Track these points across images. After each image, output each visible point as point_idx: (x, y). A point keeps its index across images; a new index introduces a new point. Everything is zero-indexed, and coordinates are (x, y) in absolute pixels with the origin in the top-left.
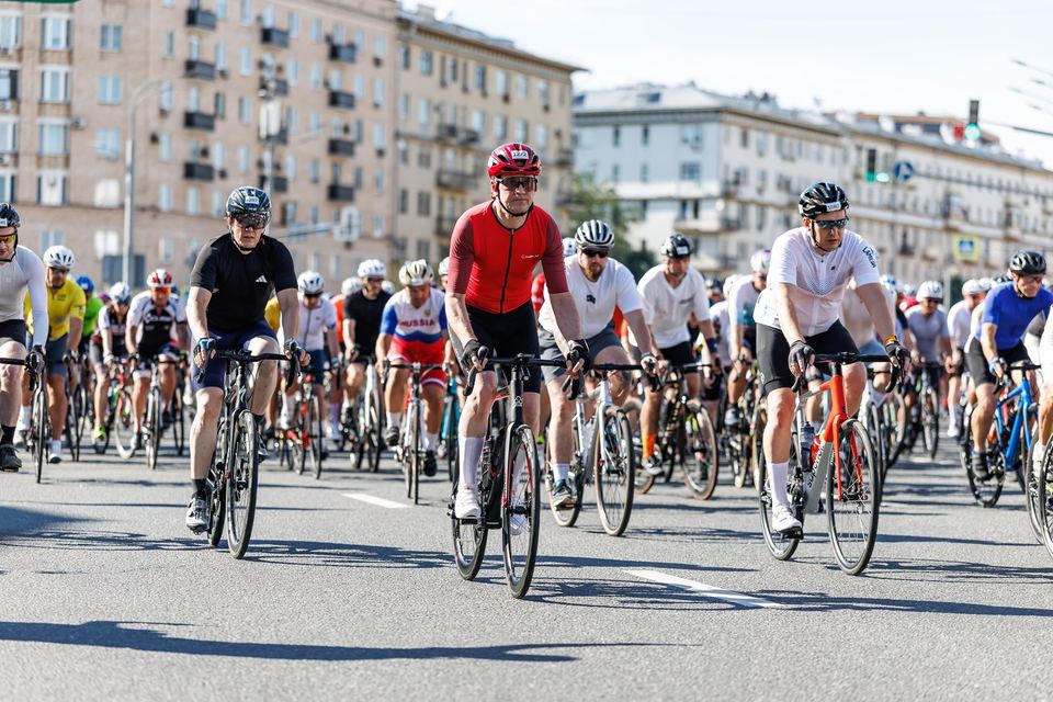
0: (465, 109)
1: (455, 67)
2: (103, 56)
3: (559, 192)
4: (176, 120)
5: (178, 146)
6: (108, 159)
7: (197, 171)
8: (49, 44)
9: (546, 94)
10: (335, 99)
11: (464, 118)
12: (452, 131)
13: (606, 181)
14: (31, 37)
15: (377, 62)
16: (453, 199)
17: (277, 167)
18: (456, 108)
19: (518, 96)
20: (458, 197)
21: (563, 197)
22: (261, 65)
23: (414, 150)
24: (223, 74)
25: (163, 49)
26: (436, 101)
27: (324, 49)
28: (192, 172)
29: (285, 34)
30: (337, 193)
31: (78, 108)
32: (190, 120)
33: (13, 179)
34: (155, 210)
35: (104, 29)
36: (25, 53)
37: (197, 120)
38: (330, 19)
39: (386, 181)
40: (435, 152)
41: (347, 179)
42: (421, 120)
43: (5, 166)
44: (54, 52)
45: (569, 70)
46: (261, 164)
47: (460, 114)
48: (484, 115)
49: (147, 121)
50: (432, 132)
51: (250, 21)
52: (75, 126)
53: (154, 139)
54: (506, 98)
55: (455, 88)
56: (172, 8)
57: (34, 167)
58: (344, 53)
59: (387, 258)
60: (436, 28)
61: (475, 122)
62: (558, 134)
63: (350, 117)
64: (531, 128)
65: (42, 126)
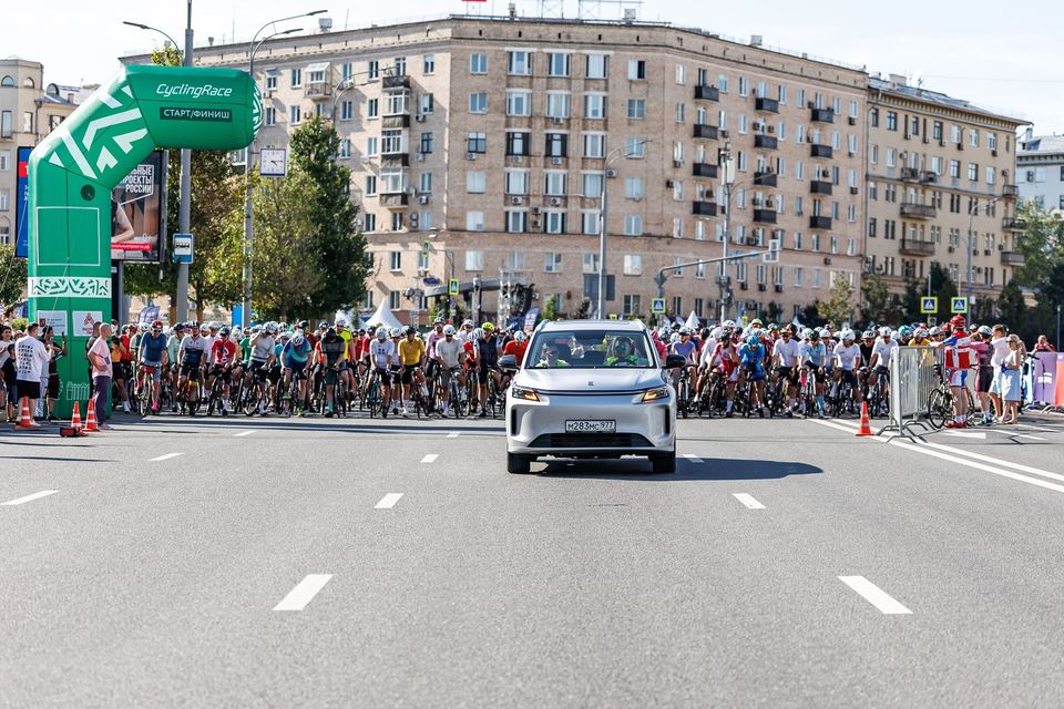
0: (924, 156)
1: (916, 123)
2: (630, 123)
3: (1006, 218)
4: (687, 169)
5: (688, 189)
6: (634, 199)
7: (703, 208)
8: (590, 115)
9: (994, 143)
10: (815, 151)
11: (924, 164)
12: (914, 173)
13: (1053, 208)
14: (577, 110)
15: (851, 122)
16: (915, 226)
17: (769, 203)
18: (917, 154)
19: (969, 144)
20: (919, 224)
21: (1010, 222)
22: (755, 126)
23: (882, 189)
24: (724, 134)
25: (676, 116)
26: (900, 151)
27: (807, 113)
28: (697, 208)
29: (776, 102)
30: (817, 223)
31: (610, 162)
32: (698, 170)
33: (563, 215)
34: (669, 237)
35: (631, 102)
36: (572, 122)
37: (703, 170)
38: (811, 90)
39: (858, 212)
40: (900, 190)
41: (826, 211)
42: (887, 165)
43: (557, 206)
44: (593, 120)
45: (1015, 124)
46: (754, 202)
47: (921, 158)
48: (941, 159)
49: (663, 171)
50: (897, 175)
51: (747, 93)
52: (610, 176)
53: (669, 185)
54: (960, 147)
55: (916, 140)
56: (684, 85)
57: (578, 207)
58: (823, 116)
59: (859, 272)
60: (902, 94)
61: (933, 166)
62: (1004, 173)
63: (829, 164)
64: (980, 169)
65: (585, 176)
